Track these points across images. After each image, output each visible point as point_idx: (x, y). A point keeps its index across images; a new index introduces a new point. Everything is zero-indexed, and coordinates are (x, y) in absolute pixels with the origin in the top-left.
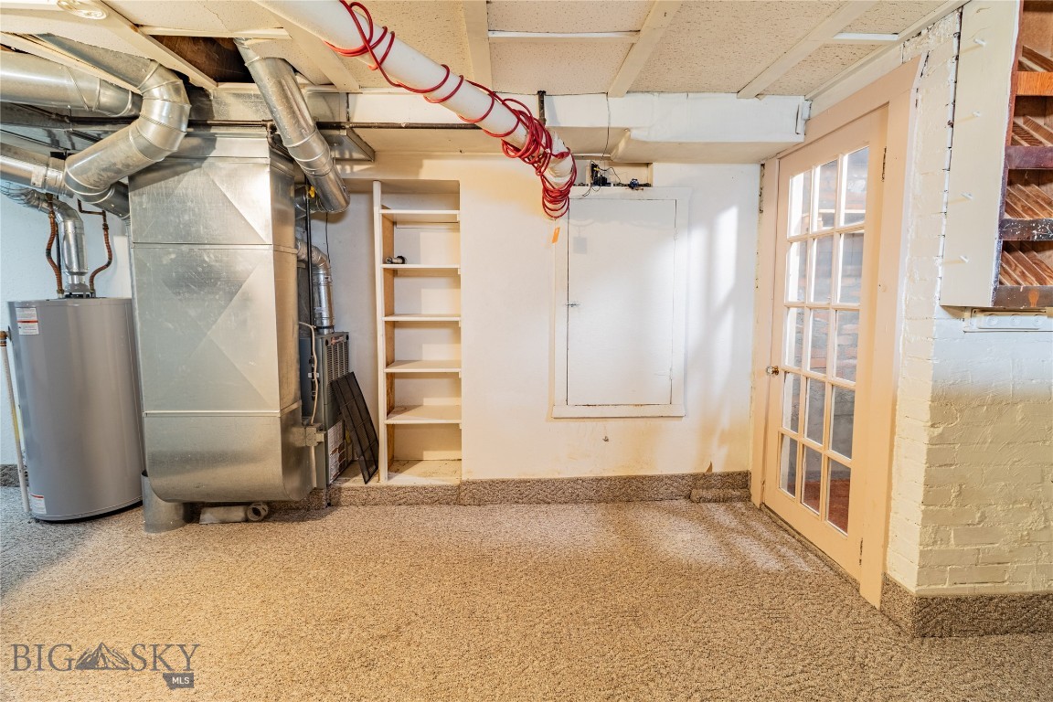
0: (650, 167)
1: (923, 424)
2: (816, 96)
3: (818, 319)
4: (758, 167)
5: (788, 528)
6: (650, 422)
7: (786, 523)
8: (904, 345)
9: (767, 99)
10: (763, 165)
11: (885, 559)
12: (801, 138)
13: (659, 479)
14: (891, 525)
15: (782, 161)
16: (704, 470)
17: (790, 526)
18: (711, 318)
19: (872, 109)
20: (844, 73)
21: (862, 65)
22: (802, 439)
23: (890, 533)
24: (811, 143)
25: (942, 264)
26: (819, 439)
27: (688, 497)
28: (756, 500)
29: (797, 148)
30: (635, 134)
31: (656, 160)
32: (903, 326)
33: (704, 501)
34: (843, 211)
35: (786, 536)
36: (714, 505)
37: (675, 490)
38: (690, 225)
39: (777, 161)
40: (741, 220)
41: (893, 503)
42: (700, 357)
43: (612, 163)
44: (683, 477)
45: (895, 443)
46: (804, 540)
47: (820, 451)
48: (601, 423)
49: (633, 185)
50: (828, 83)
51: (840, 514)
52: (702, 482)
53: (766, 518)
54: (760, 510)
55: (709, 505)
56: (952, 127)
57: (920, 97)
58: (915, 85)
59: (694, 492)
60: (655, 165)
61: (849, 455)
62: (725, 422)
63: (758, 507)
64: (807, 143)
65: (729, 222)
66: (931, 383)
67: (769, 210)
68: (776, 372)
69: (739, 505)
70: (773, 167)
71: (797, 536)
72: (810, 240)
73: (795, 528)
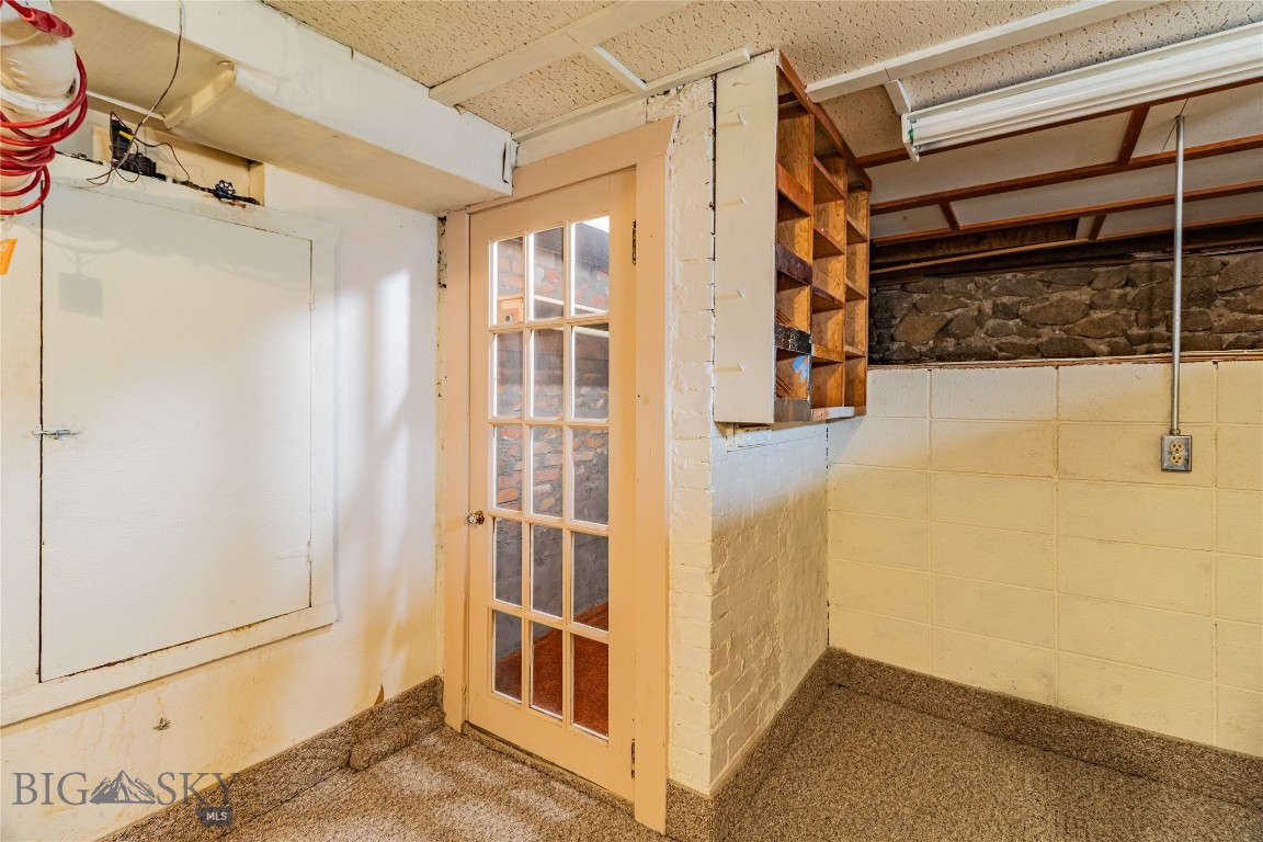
0: (255, 171)
1: (704, 571)
2: (526, 138)
3: (505, 438)
4: (434, 221)
5: (513, 751)
6: (265, 652)
7: (509, 744)
8: (674, 471)
9: (467, 116)
10: (442, 220)
11: (667, 761)
12: (507, 190)
13: (289, 757)
14: (670, 712)
15: (472, 217)
16: (371, 704)
17: (515, 747)
18: (375, 445)
19: (613, 170)
20: (572, 115)
21: (596, 112)
22: (528, 613)
23: (671, 722)
24: (521, 200)
25: (714, 371)
26: (557, 610)
27: (347, 766)
28: (454, 721)
29: (500, 203)
30: (244, 78)
31: (271, 160)
32: (671, 446)
33: (378, 760)
34: (574, 306)
35: (514, 766)
36: (392, 760)
37: (322, 764)
38: (338, 287)
39: (467, 216)
40: (414, 291)
41: (672, 682)
42: (359, 514)
43: (166, 134)
44: (334, 733)
45: (671, 601)
46: (540, 763)
47: (559, 628)
48: (145, 696)
49: (221, 193)
50: (546, 124)
51: (593, 710)
52: (368, 725)
53: (476, 746)
54: (463, 734)
55: (386, 765)
56: (714, 209)
57: (673, 167)
58: (669, 152)
59: (357, 750)
60: (268, 169)
61: (606, 627)
62: (401, 611)
63: (459, 731)
64: (515, 198)
65: (397, 293)
66: (711, 518)
67: (457, 286)
68: (480, 520)
69: (432, 739)
70: (458, 225)
71: (529, 760)
72: (526, 332)
73: (522, 746)
